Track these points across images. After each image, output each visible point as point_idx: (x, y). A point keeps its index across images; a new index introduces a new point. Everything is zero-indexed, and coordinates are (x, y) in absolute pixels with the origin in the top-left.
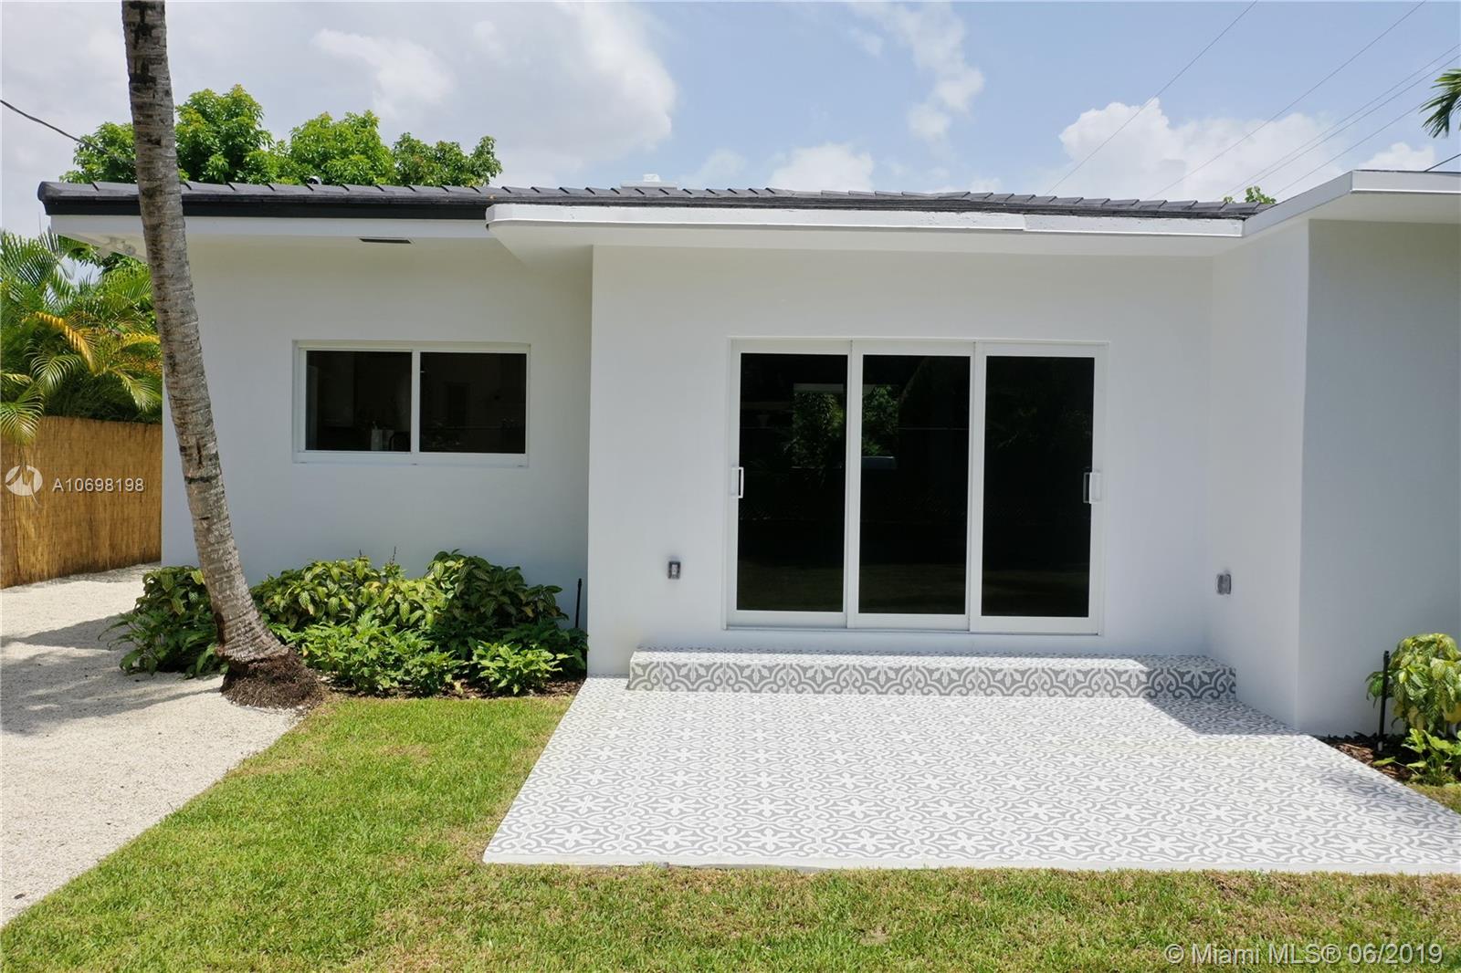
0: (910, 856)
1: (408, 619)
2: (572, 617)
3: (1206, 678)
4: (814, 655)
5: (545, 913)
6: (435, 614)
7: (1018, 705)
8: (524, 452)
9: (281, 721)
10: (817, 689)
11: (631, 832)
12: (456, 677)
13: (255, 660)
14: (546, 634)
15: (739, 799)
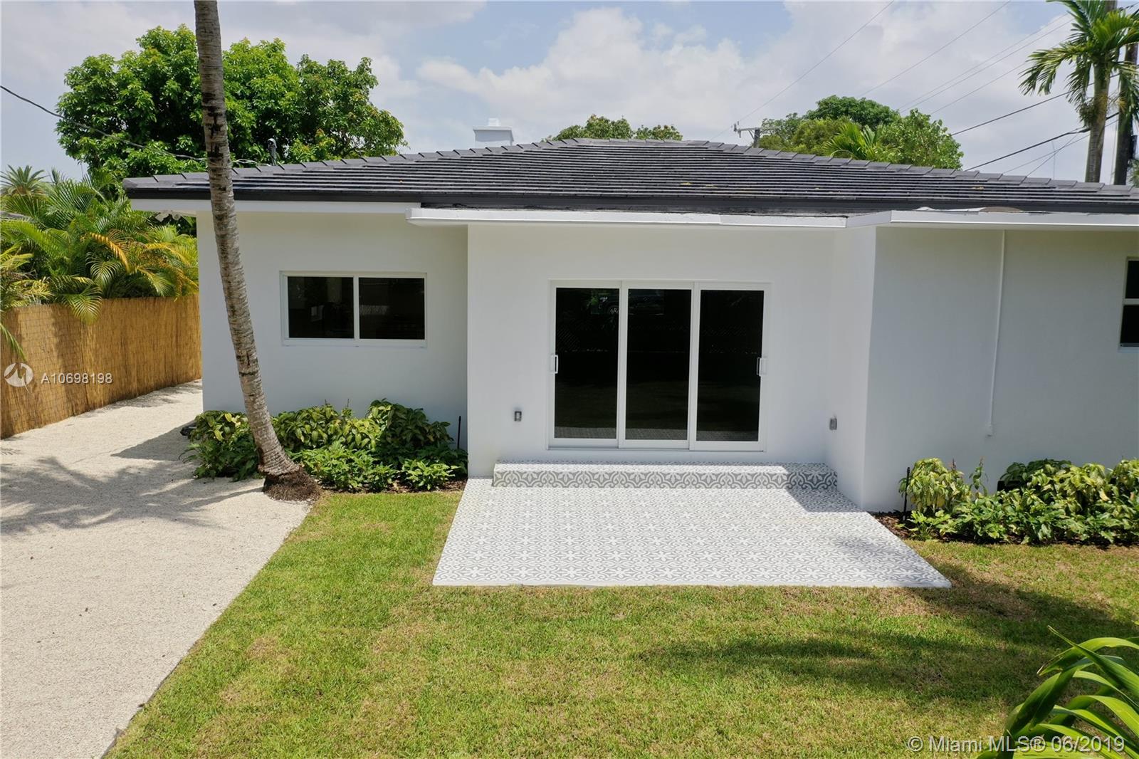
0: (640, 580)
1: (361, 444)
2: (456, 441)
3: (820, 478)
4: (600, 465)
5: (466, 608)
6: (376, 441)
7: (713, 495)
8: (423, 338)
9: (300, 508)
10: (600, 485)
11: (503, 569)
12: (393, 480)
13: (282, 474)
14: (443, 454)
15: (557, 551)
